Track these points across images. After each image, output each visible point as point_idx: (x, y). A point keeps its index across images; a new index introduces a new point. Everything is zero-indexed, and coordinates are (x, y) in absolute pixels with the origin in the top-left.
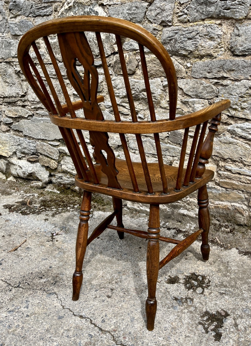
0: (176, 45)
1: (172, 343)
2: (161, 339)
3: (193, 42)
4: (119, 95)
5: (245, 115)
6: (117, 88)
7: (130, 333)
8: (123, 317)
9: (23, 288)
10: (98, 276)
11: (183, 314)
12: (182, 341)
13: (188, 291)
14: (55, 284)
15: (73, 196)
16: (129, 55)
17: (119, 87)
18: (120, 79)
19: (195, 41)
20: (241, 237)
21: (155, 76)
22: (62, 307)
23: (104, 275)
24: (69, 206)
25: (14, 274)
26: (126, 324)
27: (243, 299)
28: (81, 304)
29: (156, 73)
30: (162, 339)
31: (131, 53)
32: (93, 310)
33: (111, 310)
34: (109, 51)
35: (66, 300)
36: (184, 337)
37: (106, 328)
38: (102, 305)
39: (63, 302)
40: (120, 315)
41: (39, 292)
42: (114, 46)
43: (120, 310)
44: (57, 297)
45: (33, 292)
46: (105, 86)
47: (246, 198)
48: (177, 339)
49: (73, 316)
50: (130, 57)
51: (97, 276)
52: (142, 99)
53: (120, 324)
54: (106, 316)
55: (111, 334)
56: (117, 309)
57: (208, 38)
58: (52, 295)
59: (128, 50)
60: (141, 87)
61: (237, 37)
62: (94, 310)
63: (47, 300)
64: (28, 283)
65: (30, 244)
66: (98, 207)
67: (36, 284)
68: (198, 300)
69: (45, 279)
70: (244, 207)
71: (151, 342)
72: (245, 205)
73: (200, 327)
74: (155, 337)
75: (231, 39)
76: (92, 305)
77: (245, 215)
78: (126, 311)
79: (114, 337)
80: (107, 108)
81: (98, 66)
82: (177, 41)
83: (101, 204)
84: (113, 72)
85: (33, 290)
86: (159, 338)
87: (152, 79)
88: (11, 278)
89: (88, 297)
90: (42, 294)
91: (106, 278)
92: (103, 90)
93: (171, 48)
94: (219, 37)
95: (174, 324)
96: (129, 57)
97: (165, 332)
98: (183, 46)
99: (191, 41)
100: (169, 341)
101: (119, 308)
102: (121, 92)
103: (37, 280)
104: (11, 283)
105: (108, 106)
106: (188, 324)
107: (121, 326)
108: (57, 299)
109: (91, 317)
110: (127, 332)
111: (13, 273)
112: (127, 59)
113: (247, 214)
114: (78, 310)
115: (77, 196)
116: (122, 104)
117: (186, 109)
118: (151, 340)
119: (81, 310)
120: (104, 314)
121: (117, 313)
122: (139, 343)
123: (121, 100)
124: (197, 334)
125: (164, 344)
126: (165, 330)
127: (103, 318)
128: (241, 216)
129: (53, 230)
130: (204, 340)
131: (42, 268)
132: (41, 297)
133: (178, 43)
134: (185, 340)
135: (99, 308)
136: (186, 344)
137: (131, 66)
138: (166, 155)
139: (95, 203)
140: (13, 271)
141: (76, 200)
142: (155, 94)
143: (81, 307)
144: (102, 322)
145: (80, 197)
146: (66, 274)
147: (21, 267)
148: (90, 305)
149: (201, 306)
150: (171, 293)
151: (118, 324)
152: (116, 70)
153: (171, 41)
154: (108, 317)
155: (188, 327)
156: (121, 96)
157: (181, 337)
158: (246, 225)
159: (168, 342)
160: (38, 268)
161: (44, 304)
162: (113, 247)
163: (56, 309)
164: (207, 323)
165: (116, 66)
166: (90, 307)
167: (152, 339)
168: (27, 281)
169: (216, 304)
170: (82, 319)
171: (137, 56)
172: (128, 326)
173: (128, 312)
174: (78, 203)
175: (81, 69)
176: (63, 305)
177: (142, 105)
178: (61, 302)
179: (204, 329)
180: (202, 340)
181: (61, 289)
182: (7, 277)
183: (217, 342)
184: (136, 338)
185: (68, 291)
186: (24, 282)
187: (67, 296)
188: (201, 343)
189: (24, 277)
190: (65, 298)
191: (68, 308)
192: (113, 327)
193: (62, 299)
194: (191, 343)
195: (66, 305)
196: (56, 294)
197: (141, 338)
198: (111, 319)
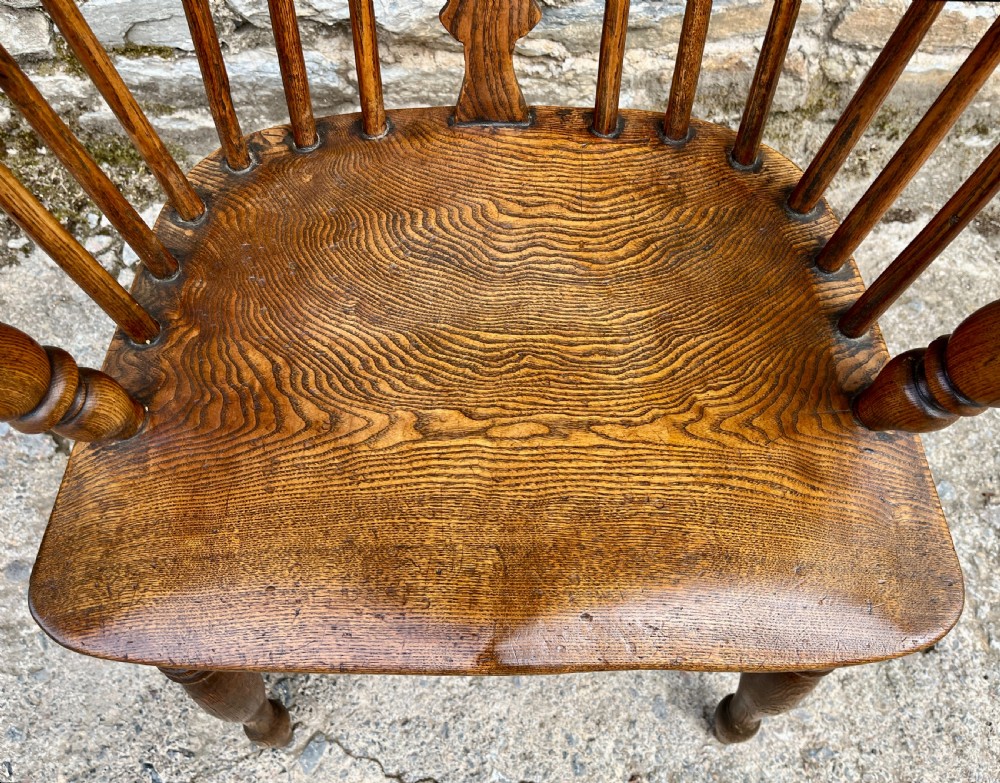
1: (822, 731)
8: (624, 716)
12: (842, 708)
25: (83, 734)
26: (654, 736)
28: (453, 734)
30: (790, 734)
32: (512, 741)
33: (569, 705)
35: (386, 744)
36: (838, 687)
38: (528, 703)
39: (383, 762)
40: (610, 709)
41: (259, 767)
43: (596, 691)
44: (348, 752)
53: (634, 748)
54: (569, 738)
56: (582, 691)
58: (321, 754)
62: (516, 739)
64: (182, 751)
71: (767, 763)
76: (494, 723)
78: (616, 685)
85: (229, 768)
86: (782, 736)
88: (88, 760)
89: (449, 689)
100: (812, 728)
101: (589, 682)
107: (643, 754)
108: (350, 760)
109: (527, 772)
110: (675, 766)
111: (76, 734)
114: (462, 768)
118: (763, 756)
119: (473, 761)
120: (559, 737)
121: (595, 707)
125: (801, 746)
127: (569, 757)
130: (896, 670)
134: (848, 697)
135: (525, 721)
136: (858, 709)
140: (67, 725)
143: (467, 751)
144: (576, 774)
148: (488, 727)
151: (631, 751)
154: (581, 742)
157: (832, 694)
159: (808, 733)
166: (493, 734)
167: (763, 750)
168: (169, 743)
172: (664, 741)
173: (627, 683)
176: (393, 771)
178: (377, 767)
180: (891, 673)
181: (330, 707)
182: (72, 764)
183: (932, 659)
184: (718, 772)
185: (364, 702)
186: (163, 752)
187: (377, 724)
188: (891, 682)
189: (139, 729)
190: (376, 739)
191: (421, 775)
192: (620, 770)
193: (372, 750)
194: (867, 699)
195: (406, 768)
196: (331, 741)
197: (731, 766)
198: (595, 745)
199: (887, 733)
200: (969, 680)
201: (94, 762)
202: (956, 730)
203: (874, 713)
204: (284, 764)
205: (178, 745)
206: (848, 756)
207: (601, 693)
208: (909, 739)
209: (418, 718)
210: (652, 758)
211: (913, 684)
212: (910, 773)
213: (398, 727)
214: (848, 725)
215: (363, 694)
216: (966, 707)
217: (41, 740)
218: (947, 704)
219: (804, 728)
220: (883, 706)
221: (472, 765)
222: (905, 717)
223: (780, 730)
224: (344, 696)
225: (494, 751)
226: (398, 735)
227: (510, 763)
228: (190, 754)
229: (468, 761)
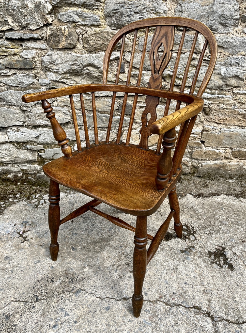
0: (122, 19)
2: (198, 287)
3: (140, 17)
4: (58, 71)
5: (188, 83)
6: (55, 63)
7: (174, 293)
8: (157, 284)
9: (45, 300)
10: (105, 258)
11: (197, 261)
12: (212, 282)
13: (185, 241)
14: (72, 281)
15: (7, 185)
16: (69, 28)
17: (58, 63)
18: (58, 54)
19: (142, 15)
20: (188, 184)
21: (99, 50)
22: (99, 299)
23: (110, 255)
24: (11, 198)
25: (19, 289)
26: (165, 288)
27: (224, 233)
28: (114, 288)
29: (100, 47)
31: (70, 26)
32: (129, 289)
34: (41, 22)
35: (97, 291)
37: (153, 298)
39: (96, 294)
41: (64, 295)
42: (47, 16)
43: (150, 279)
44: (87, 292)
45: (58, 298)
46: (38, 62)
47: (189, 152)
48: (208, 282)
49: (117, 301)
50: (70, 30)
51: (103, 258)
52: (86, 74)
55: (161, 301)
56: (147, 279)
57: (155, 12)
58: (80, 292)
59: (65, 22)
60: (85, 62)
61: (180, 13)
63: (79, 299)
64: (44, 292)
65: (4, 252)
66: (44, 190)
67: (54, 290)
68: (198, 246)
69: (58, 281)
70: (187, 160)
72: (188, 157)
73: (214, 265)
74: (194, 288)
75: (175, 15)
77: (189, 166)
79: (165, 303)
80: (43, 86)
81: (28, 39)
82: (123, 14)
83: (46, 187)
84: (48, 46)
85: (56, 296)
86: (197, 287)
87: (96, 53)
88: (20, 295)
89: (113, 279)
90: (69, 296)
91: (114, 257)
92: (36, 66)
93: (117, 21)
94: (165, 13)
95: (197, 271)
96: (68, 30)
97: (197, 280)
98: (130, 20)
99: (137, 15)
100: (205, 286)
102: (61, 68)
103: (50, 285)
104: (26, 300)
105: (45, 83)
106: (206, 266)
107: (163, 291)
108: (88, 294)
110: (171, 293)
111: (17, 290)
112: (66, 32)
113: (190, 164)
114: (116, 295)
115: (11, 184)
116: (62, 80)
117: (134, 81)
118: (193, 291)
122: (186, 298)
123: (60, 76)
124: (217, 272)
125: (203, 289)
126: (196, 279)
127: (144, 292)
128: (186, 167)
129: (15, 229)
130: (225, 274)
131: (45, 272)
132: (72, 299)
133: (125, 16)
134: (214, 280)
136: (216, 282)
137: (71, 40)
138: (116, 127)
139: (38, 186)
141: (13, 190)
142: (101, 69)
143: (118, 291)
144: (146, 295)
145: (16, 184)
146: (74, 267)
147: (20, 279)
148: (123, 286)
149: (202, 249)
150: (175, 248)
151: (159, 291)
152: (51, 44)
153: (117, 15)
154: (146, 289)
155: (207, 269)
156: (60, 72)
157: (209, 279)
158: (190, 173)
160: (40, 273)
161: (80, 303)
162: (94, 226)
163: (97, 303)
164: (216, 260)
165: (52, 39)
168: (41, 290)
169: (211, 244)
170: (128, 301)
171: (77, 29)
172: (168, 289)
173: (158, 277)
174: (18, 192)
175: (3, 43)
176: (98, 296)
177: (85, 80)
178: (94, 295)
179: (218, 266)
180: (224, 275)
181: (83, 283)
182: (15, 296)
183: (234, 272)
184: (182, 295)
185: (91, 282)
186: (40, 292)
187: (95, 287)
188: (224, 277)
189: (34, 288)
190: (94, 290)
191: (106, 297)
192: (157, 295)
193: (93, 292)
194: (218, 280)
195: (102, 295)
196: (83, 290)
197: (185, 293)
198: (150, 290)
199: (225, 287)
200: (244, 276)
201: (21, 295)
202: (242, 286)
203: (220, 283)
204: (71, 295)
205: (44, 291)
206: (215, 292)
207: (152, 279)
208: (230, 288)
209: (105, 285)
210: (165, 292)
211: (230, 276)
212: (231, 295)
213: (100, 287)
214: (214, 285)
215: (91, 281)
216: (243, 281)
217: (8, 291)
218: (239, 280)
219: (203, 286)
220: (223, 281)
221: (119, 294)
222: (228, 283)
223: (197, 286)
224: (87, 281)
225: (124, 291)
226: (100, 289)
227: (129, 293)
228: (47, 293)
229: (118, 293)
